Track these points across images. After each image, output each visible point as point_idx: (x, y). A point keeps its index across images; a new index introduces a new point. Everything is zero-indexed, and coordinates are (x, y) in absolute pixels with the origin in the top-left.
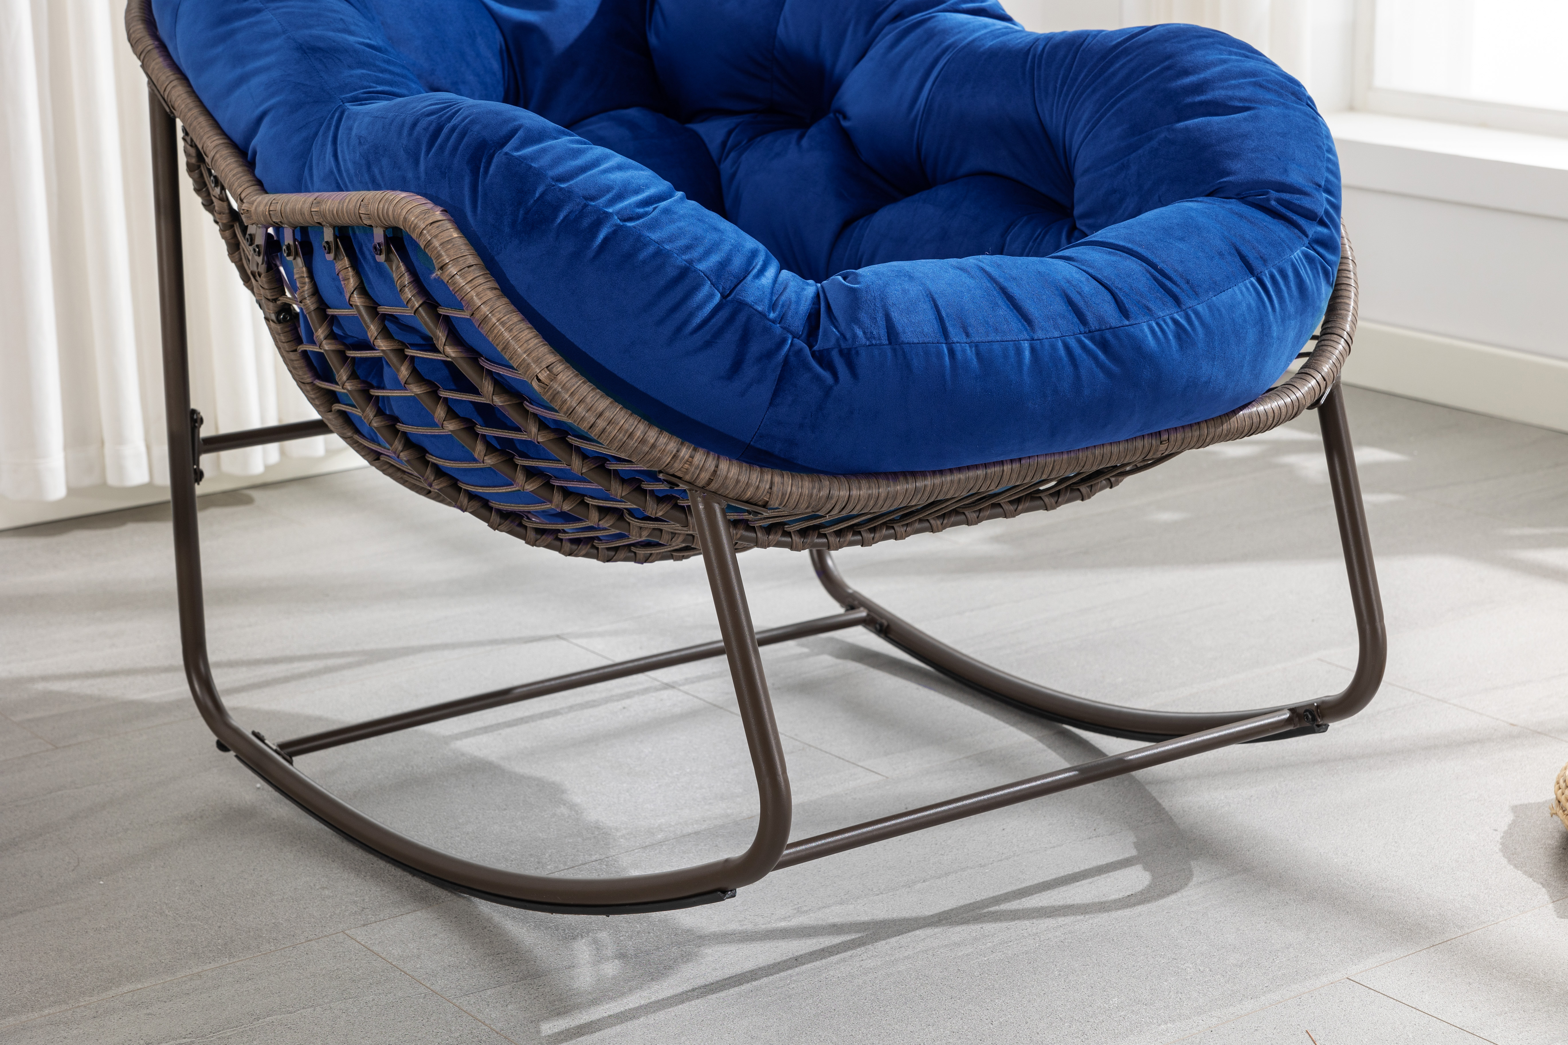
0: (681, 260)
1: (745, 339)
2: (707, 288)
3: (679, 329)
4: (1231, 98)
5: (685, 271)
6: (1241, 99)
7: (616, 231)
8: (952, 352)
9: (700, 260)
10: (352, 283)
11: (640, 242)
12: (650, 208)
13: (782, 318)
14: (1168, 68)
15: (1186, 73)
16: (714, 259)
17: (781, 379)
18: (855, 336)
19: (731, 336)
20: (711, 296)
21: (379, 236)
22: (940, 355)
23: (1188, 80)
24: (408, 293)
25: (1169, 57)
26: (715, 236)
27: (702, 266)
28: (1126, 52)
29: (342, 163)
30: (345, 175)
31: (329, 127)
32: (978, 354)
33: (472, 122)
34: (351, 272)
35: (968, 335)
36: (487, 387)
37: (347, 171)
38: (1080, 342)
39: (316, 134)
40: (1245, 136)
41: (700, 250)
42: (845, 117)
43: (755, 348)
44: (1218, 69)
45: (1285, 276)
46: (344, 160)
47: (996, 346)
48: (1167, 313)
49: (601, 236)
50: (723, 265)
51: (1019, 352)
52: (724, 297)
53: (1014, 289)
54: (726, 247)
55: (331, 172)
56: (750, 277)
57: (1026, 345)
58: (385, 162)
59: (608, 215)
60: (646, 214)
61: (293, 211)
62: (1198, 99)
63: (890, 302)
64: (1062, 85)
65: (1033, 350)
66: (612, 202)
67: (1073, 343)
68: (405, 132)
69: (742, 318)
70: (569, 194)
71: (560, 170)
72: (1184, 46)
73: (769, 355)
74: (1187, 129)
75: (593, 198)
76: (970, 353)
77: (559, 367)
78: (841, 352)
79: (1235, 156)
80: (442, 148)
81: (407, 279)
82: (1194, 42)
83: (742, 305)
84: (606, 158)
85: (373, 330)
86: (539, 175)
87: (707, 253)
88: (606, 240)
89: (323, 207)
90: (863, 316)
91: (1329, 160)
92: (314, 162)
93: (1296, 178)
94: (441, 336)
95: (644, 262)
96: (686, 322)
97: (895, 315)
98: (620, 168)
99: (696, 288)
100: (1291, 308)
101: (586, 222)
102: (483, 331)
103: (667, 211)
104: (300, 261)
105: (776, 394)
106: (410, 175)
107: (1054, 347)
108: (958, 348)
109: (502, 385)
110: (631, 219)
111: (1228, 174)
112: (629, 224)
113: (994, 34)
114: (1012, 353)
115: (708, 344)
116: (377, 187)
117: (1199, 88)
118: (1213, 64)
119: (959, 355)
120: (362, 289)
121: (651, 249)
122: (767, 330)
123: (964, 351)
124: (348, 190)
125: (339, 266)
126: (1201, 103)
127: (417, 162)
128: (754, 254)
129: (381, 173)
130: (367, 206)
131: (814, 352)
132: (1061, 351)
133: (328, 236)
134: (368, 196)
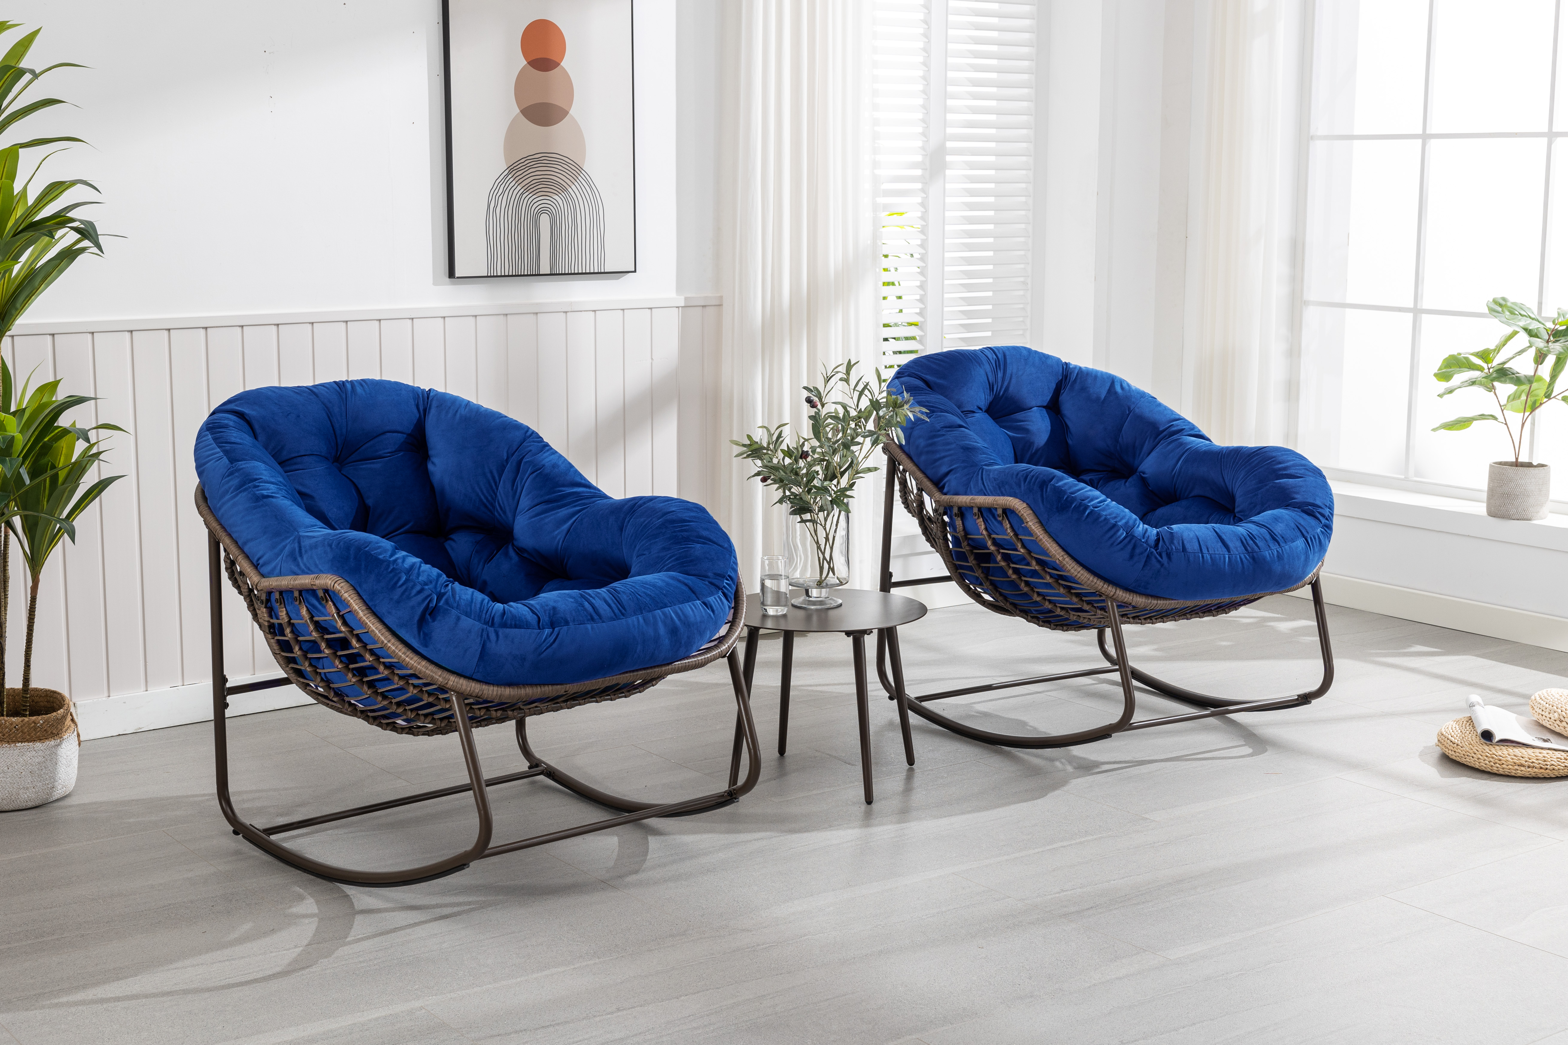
0: (1113, 521)
1: (1134, 548)
2: (1121, 531)
3: (1112, 544)
4: (1296, 473)
5: (1115, 525)
6: (1300, 474)
7: (1092, 511)
8: (1203, 557)
9: (1119, 521)
10: (983, 527)
11: (1099, 516)
12: (1101, 504)
13: (1146, 542)
14: (1273, 461)
15: (1280, 463)
16: (1124, 521)
17: (1146, 562)
18: (1172, 549)
19: (1130, 547)
20: (1123, 533)
21: (1000, 511)
22: (1199, 556)
23: (1280, 466)
24: (1009, 531)
25: (1274, 457)
26: (1124, 514)
27: (1120, 524)
28: (1258, 454)
29: (987, 487)
30: (988, 490)
31: (978, 474)
32: (1211, 557)
33: (1039, 474)
34: (983, 523)
35: (1208, 551)
36: (1034, 564)
37: (990, 489)
38: (1245, 556)
39: (972, 476)
40: (1301, 487)
41: (1119, 518)
42: (1144, 473)
43: (1138, 551)
44: (1292, 463)
45: (1315, 538)
46: (988, 486)
47: (1217, 556)
48: (1274, 547)
49: (1087, 513)
50: (1127, 523)
51: (1225, 558)
52: (1127, 533)
53: (1224, 537)
54: (1127, 517)
55: (982, 490)
56: (1135, 527)
57: (1227, 556)
58: (1007, 487)
59: (1089, 506)
60: (1100, 506)
61: (961, 502)
62: (1284, 472)
63: (1184, 538)
64: (1232, 466)
65: (1229, 557)
66: (1090, 502)
67: (1242, 556)
68: (1014, 477)
69: (1133, 541)
70: (1074, 499)
71: (1071, 490)
72: (1279, 454)
73: (1142, 553)
74: (1280, 483)
75: (1083, 500)
76: (1209, 557)
77: (1065, 556)
78: (1167, 554)
79: (1297, 494)
80: (1029, 482)
81: (1008, 526)
82: (1283, 453)
83: (1134, 536)
84: (1086, 488)
85: (989, 543)
86: (1064, 492)
87: (1121, 520)
88: (1088, 514)
89: (976, 501)
90: (1175, 542)
91: (1330, 497)
92: (972, 486)
93: (1318, 502)
94: (1019, 545)
95: (1101, 522)
96: (1114, 542)
97: (1185, 542)
98: (1090, 490)
99: (1118, 531)
100: (1316, 550)
101: (1082, 508)
102: (1040, 544)
103: (1107, 505)
104: (959, 519)
105: (1144, 566)
106: (1017, 491)
107: (1236, 557)
108: (1205, 555)
109: (1040, 562)
110: (1096, 507)
111: (1294, 499)
112: (1096, 509)
113: (1204, 446)
114: (1222, 558)
115: (1122, 549)
116: (1003, 495)
117: (1285, 469)
118: (1290, 461)
119: (1205, 557)
120: (986, 529)
121: (1103, 518)
122: (1142, 545)
123: (1207, 556)
124: (989, 495)
125: (978, 521)
126: (1285, 474)
127: (1020, 487)
128: (1136, 520)
129: (1005, 490)
130: (996, 501)
131: (1157, 553)
132: (1239, 559)
133: (975, 510)
134: (997, 498)
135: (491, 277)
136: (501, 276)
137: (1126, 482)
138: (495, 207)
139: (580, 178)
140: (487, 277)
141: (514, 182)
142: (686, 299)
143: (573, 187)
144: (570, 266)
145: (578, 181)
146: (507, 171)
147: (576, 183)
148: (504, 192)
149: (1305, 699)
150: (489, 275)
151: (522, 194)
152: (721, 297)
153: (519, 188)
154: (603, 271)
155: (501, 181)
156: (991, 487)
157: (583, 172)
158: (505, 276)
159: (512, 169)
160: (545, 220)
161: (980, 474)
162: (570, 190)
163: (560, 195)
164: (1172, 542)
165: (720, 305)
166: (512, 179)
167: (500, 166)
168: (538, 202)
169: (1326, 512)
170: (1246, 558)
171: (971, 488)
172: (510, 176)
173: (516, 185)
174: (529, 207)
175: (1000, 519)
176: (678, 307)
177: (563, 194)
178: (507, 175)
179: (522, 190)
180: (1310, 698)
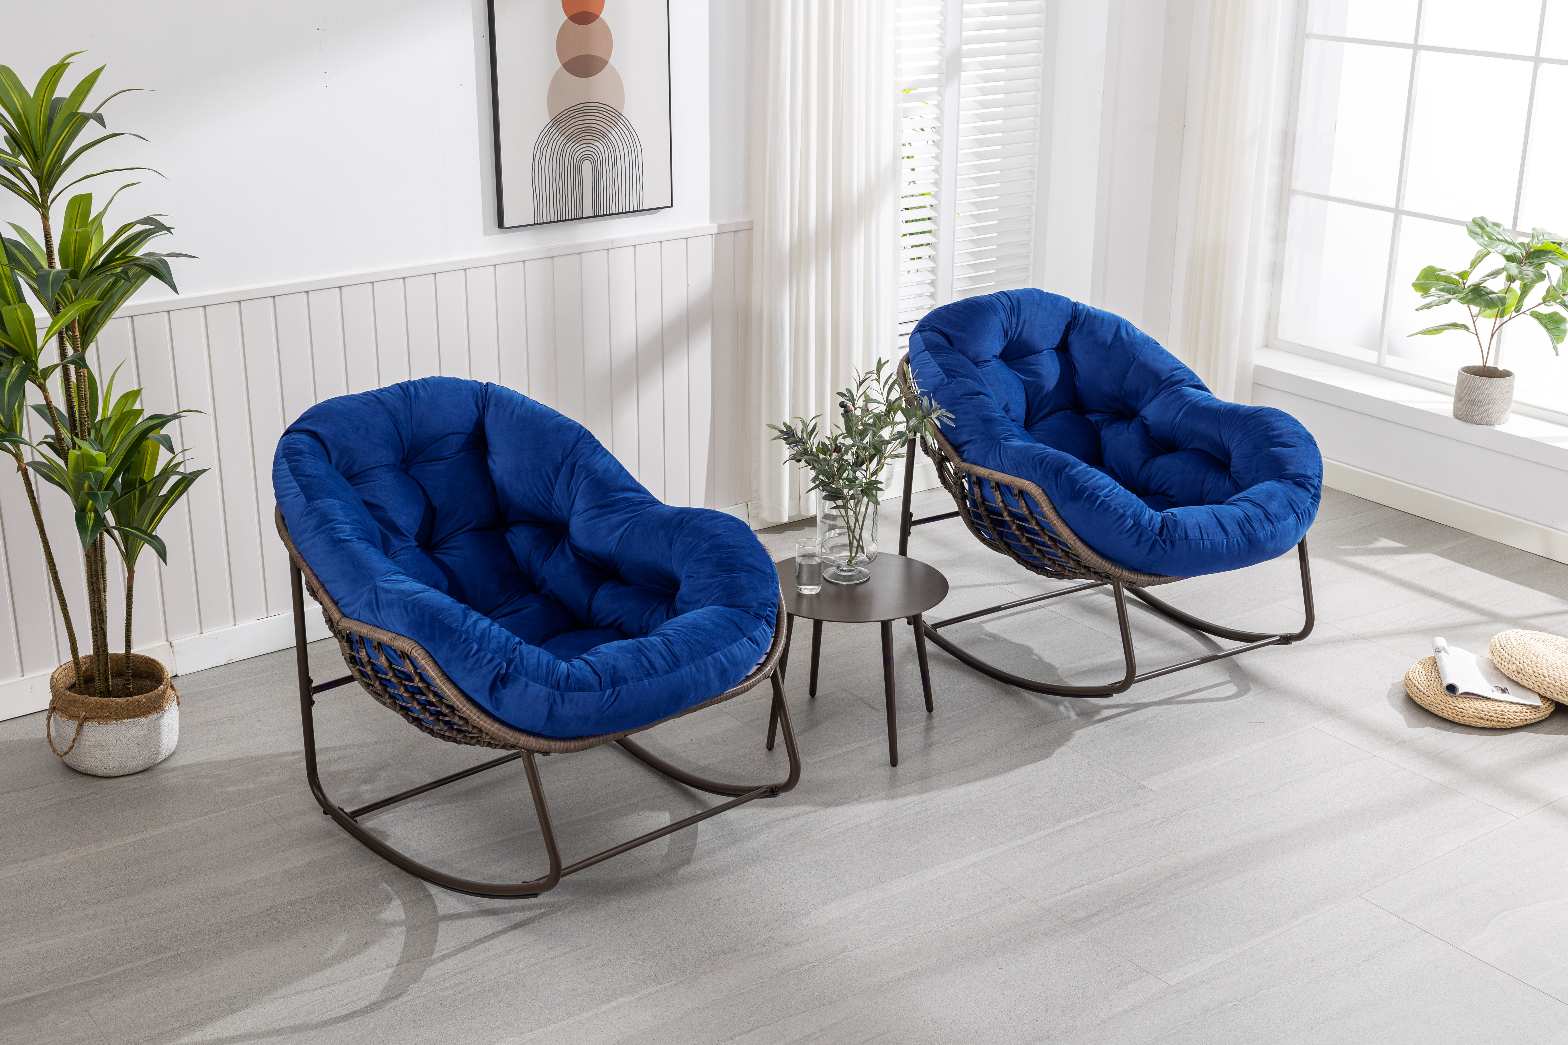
0: (1121, 511)
1: (1141, 535)
2: (1129, 519)
3: (1121, 532)
4: (1290, 442)
5: (1123, 515)
6: (1293, 443)
7: (1103, 501)
8: (1203, 542)
9: (1127, 511)
10: (1000, 499)
11: (1110, 505)
12: (1111, 493)
13: (1152, 530)
14: (1268, 427)
15: (1275, 430)
16: (1132, 510)
17: (1151, 548)
18: (1175, 537)
19: (1137, 535)
20: (1130, 522)
21: (1016, 490)
22: (1200, 543)
23: (1275, 433)
24: (1024, 508)
25: (1269, 423)
26: (1133, 502)
28: (1254, 418)
29: (1004, 463)
30: (1006, 468)
31: (996, 448)
32: (1211, 543)
33: (1054, 461)
34: (1000, 496)
35: (1208, 537)
36: (1045, 537)
38: (1241, 538)
39: (991, 450)
40: (1294, 457)
41: (1127, 507)
42: (1146, 419)
43: (1144, 538)
44: (1285, 430)
45: (1305, 512)
46: (1006, 463)
47: (1216, 541)
48: (1268, 527)
49: (1098, 503)
50: (1134, 512)
51: (1223, 542)
52: (1134, 522)
53: (1223, 521)
54: (1136, 504)
55: (1000, 465)
56: (1142, 516)
57: (1225, 540)
58: (1023, 469)
59: (1099, 496)
60: (1110, 495)
61: (980, 473)
62: (1278, 440)
63: (1185, 522)
64: (1230, 425)
65: (1227, 541)
66: (1100, 491)
67: (1239, 539)
69: (1140, 530)
70: (1088, 487)
71: (1084, 479)
72: (1274, 419)
73: (1147, 541)
74: (1274, 451)
75: (1095, 490)
76: (1208, 542)
77: (1075, 538)
78: (1170, 541)
79: (1291, 464)
80: (1045, 468)
81: (1024, 504)
82: (1277, 418)
83: (1141, 525)
85: (1005, 514)
86: (1079, 480)
87: (1129, 509)
88: (1099, 504)
89: (994, 476)
90: (1178, 527)
91: (1320, 466)
92: (990, 459)
93: (1309, 473)
94: (1033, 520)
95: (1111, 512)
96: (1122, 531)
97: (1186, 527)
98: (1101, 478)
99: (1126, 520)
100: (1306, 522)
101: (1093, 498)
102: (1053, 527)
103: (1117, 493)
104: (977, 486)
105: (1149, 552)
106: (1033, 475)
107: (1233, 540)
108: (1205, 541)
109: (1052, 539)
110: (1106, 497)
111: (1288, 470)
112: (1106, 499)
113: (1205, 399)
114: (1221, 543)
115: (1129, 537)
116: (1017, 476)
117: (1279, 436)
118: (1284, 428)
119: (1205, 543)
120: (1003, 501)
121: (1112, 508)
122: (1148, 533)
124: (1007, 474)
125: (996, 493)
126: (1279, 442)
127: (1036, 471)
128: (1142, 506)
129: (1022, 471)
130: (1013, 482)
131: (1161, 540)
132: (1236, 542)
133: (993, 484)
134: (1015, 479)
135: (538, 224)
136: (547, 223)
137: (1128, 426)
138: (541, 159)
139: (619, 123)
140: (534, 224)
141: (558, 133)
142: (719, 226)
143: (613, 132)
144: (611, 207)
145: (617, 126)
146: (551, 123)
147: (616, 129)
148: (548, 144)
149: (1286, 639)
150: (536, 222)
151: (566, 144)
152: (752, 222)
153: (562, 138)
154: (641, 209)
155: (545, 134)
156: (1008, 466)
157: (622, 117)
158: (551, 222)
159: (556, 121)
160: (587, 167)
161: (998, 448)
162: (610, 135)
163: (601, 142)
164: (1175, 530)
165: (751, 229)
166: (555, 131)
167: (545, 119)
168: (580, 150)
169: (1315, 482)
170: (1242, 540)
171: (989, 461)
172: (554, 128)
173: (560, 136)
174: (572, 156)
175: (1017, 498)
176: (712, 235)
177: (604, 140)
178: (551, 127)
179: (565, 140)
180: (1291, 640)
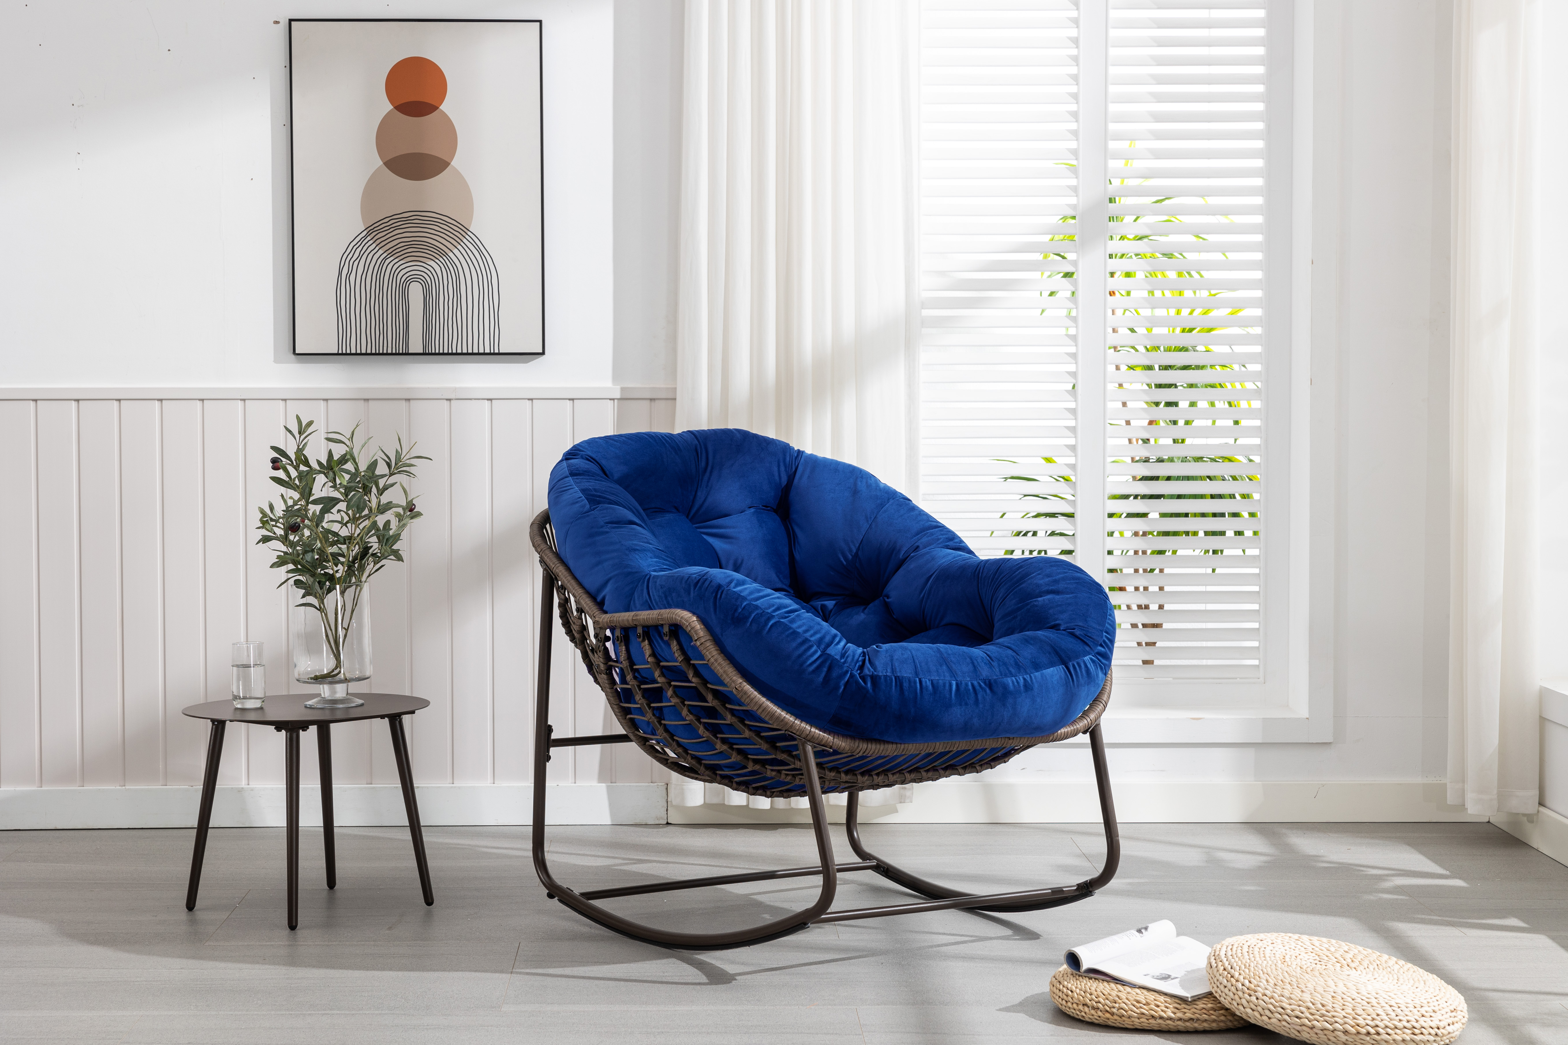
0: (804, 636)
1: (830, 671)
2: (815, 648)
3: (801, 666)
5: (806, 640)
7: (777, 623)
8: (920, 684)
9: (812, 636)
10: (649, 652)
11: (786, 627)
12: (791, 615)
13: (847, 662)
16: (818, 636)
17: (845, 689)
18: (881, 674)
19: (824, 670)
20: (816, 652)
21: (667, 629)
22: (915, 682)
24: (678, 654)
26: (819, 627)
27: (812, 639)
29: (652, 597)
30: (653, 601)
31: (644, 583)
32: (932, 683)
33: (714, 578)
34: (648, 647)
35: (928, 677)
36: (710, 697)
37: (655, 600)
39: (637, 586)
41: (812, 632)
43: (834, 675)
45: (1080, 667)
46: (654, 596)
47: (940, 683)
49: (770, 624)
50: (822, 639)
51: (951, 685)
52: (822, 653)
53: (951, 662)
54: (823, 632)
55: (647, 601)
56: (833, 645)
57: (954, 684)
58: (674, 594)
59: (773, 617)
60: (789, 616)
61: (623, 620)
63: (895, 662)
65: (957, 685)
66: (775, 611)
67: (975, 683)
68: (683, 582)
69: (829, 661)
70: (757, 607)
71: (752, 597)
73: (841, 677)
75: (767, 609)
76: (929, 683)
77: (746, 684)
78: (871, 677)
79: (1063, 612)
80: (702, 590)
81: (677, 648)
83: (829, 656)
84: (773, 594)
85: (657, 674)
86: (744, 598)
87: (815, 633)
88: (772, 626)
89: (639, 618)
92: (636, 598)
94: (691, 673)
95: (788, 636)
96: (805, 662)
98: (778, 598)
99: (809, 648)
100: (1083, 682)
101: (764, 619)
102: (713, 668)
103: (798, 616)
104: (624, 644)
105: (843, 694)
107: (967, 685)
108: (923, 681)
109: (717, 694)
110: (783, 618)
111: (1059, 620)
112: (782, 620)
114: (947, 685)
115: (815, 671)
116: (670, 607)
119: (924, 684)
120: (653, 654)
121: (791, 631)
122: (839, 666)
123: (926, 682)
124: (653, 610)
125: (643, 644)
127: (689, 594)
128: (835, 636)
129: (672, 599)
130: (662, 615)
131: (860, 676)
132: (970, 687)
133: (640, 630)
134: (663, 611)
149: (1085, 890)
156: (656, 597)
161: (646, 582)
170: (980, 686)
171: (634, 601)
175: (666, 638)
180: (1092, 886)
